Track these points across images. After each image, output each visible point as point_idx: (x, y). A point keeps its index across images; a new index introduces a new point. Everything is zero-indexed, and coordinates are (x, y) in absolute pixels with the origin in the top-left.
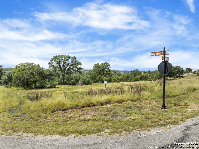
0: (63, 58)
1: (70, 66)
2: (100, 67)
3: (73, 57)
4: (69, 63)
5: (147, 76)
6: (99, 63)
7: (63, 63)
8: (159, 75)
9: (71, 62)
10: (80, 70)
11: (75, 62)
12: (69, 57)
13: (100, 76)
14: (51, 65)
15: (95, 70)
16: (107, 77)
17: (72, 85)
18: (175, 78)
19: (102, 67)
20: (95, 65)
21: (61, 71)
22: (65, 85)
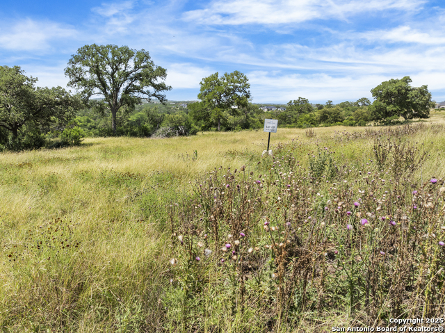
0: (110, 56)
1: (131, 79)
2: (219, 85)
3: (139, 53)
4: (129, 70)
5: (338, 114)
6: (217, 74)
7: (109, 69)
8: (377, 111)
9: (136, 67)
10: (162, 93)
11: (144, 67)
12: (128, 53)
13: (219, 109)
14: (73, 79)
15: (206, 94)
16: (238, 114)
17: (141, 136)
18: (406, 118)
19: (226, 85)
20: (207, 80)
21: (106, 93)
22: (119, 135)
